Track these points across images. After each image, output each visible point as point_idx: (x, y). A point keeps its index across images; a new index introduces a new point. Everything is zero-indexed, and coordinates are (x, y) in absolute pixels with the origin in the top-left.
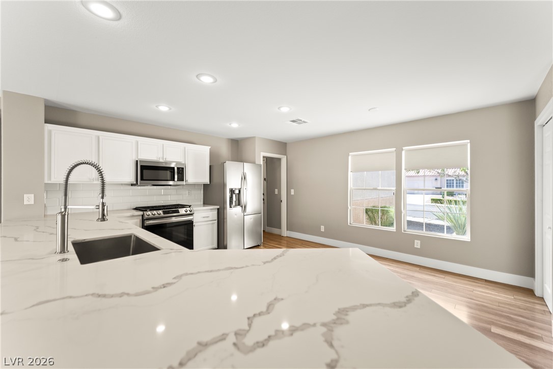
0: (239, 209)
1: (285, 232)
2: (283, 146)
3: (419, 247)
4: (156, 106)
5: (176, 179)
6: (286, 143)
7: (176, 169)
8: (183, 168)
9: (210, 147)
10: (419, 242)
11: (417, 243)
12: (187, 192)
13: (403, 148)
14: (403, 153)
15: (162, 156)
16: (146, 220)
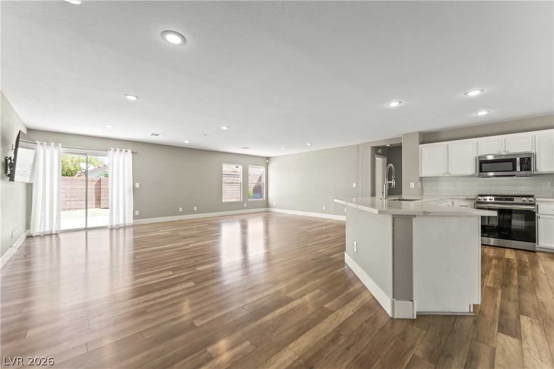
5: (518, 169)
8: (530, 158)
15: (504, 149)
16: (477, 202)
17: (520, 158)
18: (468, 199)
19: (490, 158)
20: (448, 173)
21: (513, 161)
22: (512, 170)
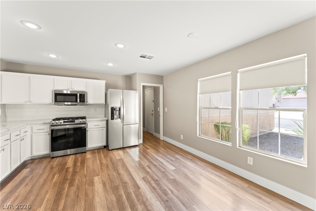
0: (119, 120)
1: (162, 137)
2: (160, 78)
3: (252, 164)
4: (47, 54)
5: (78, 101)
6: (163, 76)
7: (78, 95)
8: (84, 95)
9: (105, 81)
10: (252, 159)
11: (250, 160)
12: (93, 109)
13: (238, 70)
14: (239, 75)
15: (71, 87)
16: (52, 126)
17: (80, 94)
18: (45, 124)
19: (65, 92)
20: (30, 102)
21: (76, 95)
22: (75, 101)
